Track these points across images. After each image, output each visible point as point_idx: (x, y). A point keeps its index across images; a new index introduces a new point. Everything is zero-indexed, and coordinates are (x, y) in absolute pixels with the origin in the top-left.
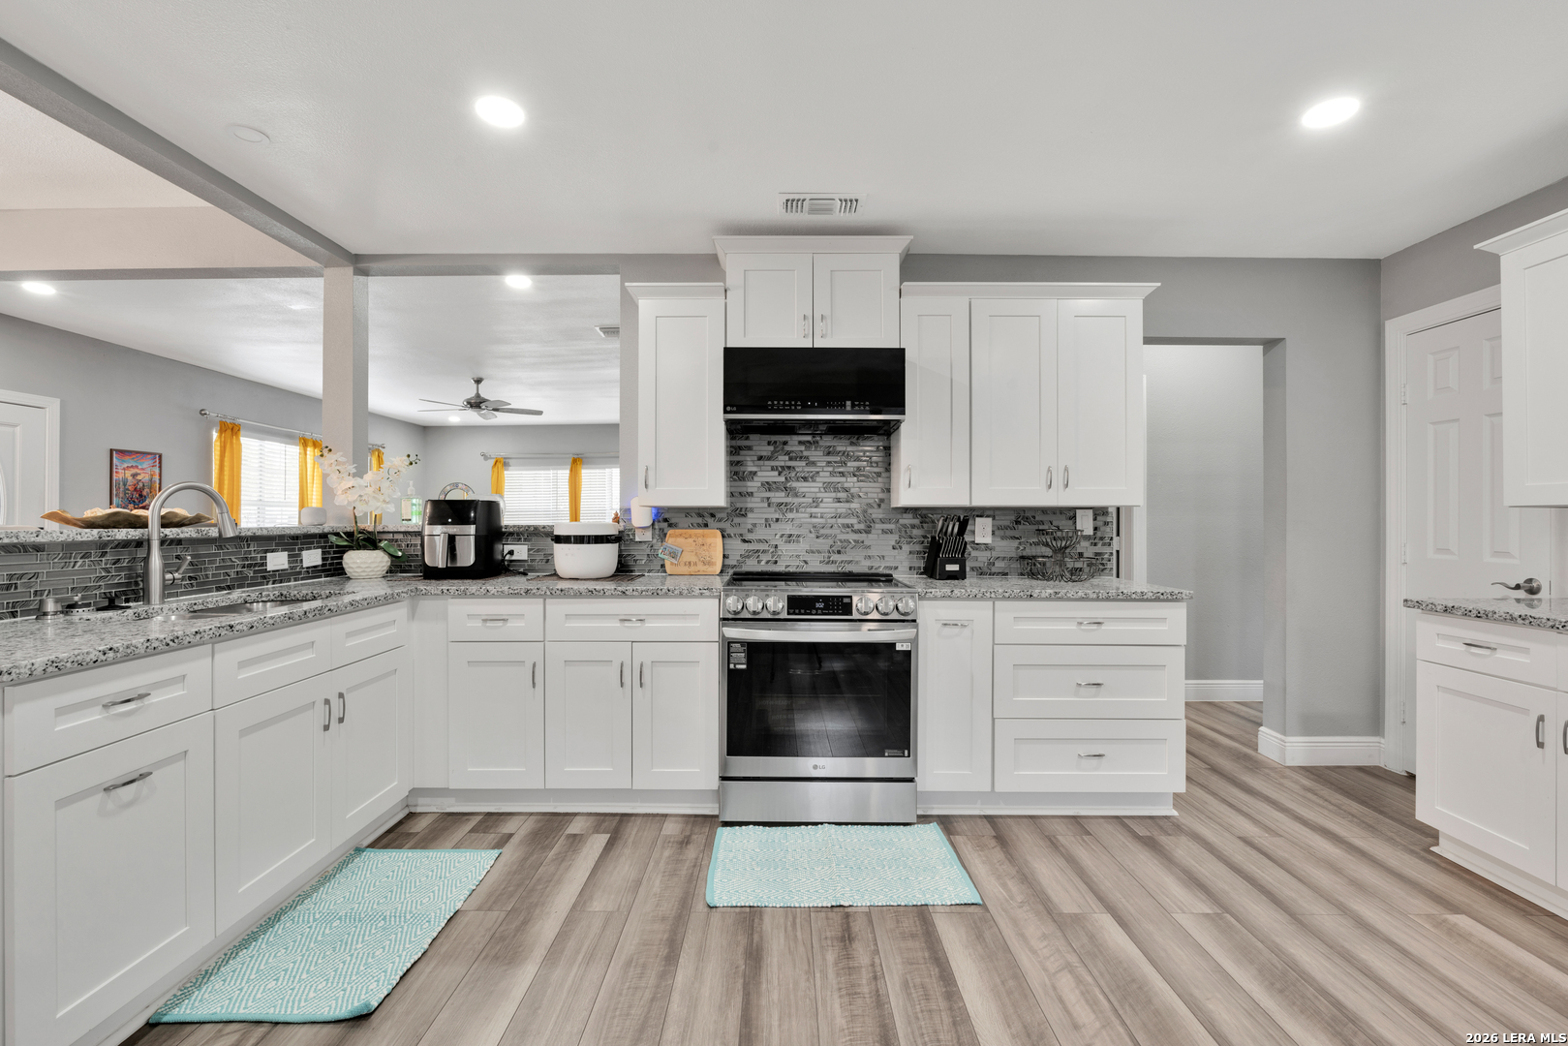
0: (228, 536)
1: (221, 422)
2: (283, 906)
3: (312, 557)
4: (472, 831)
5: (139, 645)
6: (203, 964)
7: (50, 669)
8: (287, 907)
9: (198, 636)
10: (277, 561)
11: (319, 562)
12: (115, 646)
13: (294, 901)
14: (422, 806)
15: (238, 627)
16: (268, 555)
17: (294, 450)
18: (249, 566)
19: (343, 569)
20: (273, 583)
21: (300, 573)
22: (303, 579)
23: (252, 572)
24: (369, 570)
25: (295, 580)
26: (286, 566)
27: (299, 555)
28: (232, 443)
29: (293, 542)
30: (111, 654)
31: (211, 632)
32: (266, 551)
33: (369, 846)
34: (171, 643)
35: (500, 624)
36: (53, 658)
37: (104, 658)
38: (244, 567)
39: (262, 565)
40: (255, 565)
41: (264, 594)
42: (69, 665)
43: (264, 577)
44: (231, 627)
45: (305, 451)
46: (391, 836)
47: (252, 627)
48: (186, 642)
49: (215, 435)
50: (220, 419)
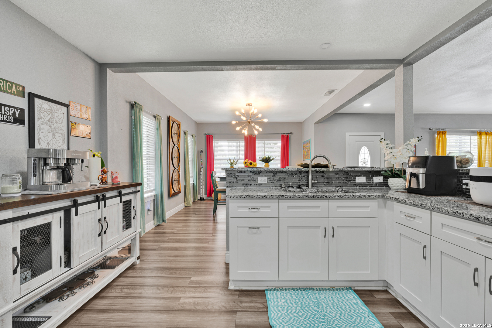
0: (331, 170)
1: (438, 131)
2: (314, 288)
3: (378, 179)
4: (392, 313)
5: (255, 196)
6: (284, 286)
7: (234, 197)
8: (313, 288)
9: (272, 197)
10: (361, 179)
11: (382, 181)
12: (249, 195)
13: (316, 288)
14: (391, 290)
15: (285, 196)
16: (357, 177)
17: (475, 138)
18: (349, 181)
19: (388, 185)
20: (359, 187)
21: (372, 184)
22: (373, 187)
23: (350, 183)
24: (396, 186)
25: (370, 187)
26: (365, 181)
27: (372, 178)
28: (442, 138)
29: (370, 173)
30: (248, 197)
31: (276, 196)
32: (356, 176)
33: (355, 291)
34: (264, 197)
35: (412, 219)
36: (235, 195)
37: (246, 197)
38: (346, 181)
39: (354, 180)
40: (351, 180)
41: (343, 190)
42: (238, 197)
43: (355, 185)
44: (283, 196)
45: (481, 138)
46: (369, 292)
47: (291, 197)
48: (268, 198)
49: (436, 136)
50: (437, 130)
